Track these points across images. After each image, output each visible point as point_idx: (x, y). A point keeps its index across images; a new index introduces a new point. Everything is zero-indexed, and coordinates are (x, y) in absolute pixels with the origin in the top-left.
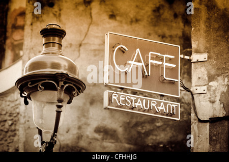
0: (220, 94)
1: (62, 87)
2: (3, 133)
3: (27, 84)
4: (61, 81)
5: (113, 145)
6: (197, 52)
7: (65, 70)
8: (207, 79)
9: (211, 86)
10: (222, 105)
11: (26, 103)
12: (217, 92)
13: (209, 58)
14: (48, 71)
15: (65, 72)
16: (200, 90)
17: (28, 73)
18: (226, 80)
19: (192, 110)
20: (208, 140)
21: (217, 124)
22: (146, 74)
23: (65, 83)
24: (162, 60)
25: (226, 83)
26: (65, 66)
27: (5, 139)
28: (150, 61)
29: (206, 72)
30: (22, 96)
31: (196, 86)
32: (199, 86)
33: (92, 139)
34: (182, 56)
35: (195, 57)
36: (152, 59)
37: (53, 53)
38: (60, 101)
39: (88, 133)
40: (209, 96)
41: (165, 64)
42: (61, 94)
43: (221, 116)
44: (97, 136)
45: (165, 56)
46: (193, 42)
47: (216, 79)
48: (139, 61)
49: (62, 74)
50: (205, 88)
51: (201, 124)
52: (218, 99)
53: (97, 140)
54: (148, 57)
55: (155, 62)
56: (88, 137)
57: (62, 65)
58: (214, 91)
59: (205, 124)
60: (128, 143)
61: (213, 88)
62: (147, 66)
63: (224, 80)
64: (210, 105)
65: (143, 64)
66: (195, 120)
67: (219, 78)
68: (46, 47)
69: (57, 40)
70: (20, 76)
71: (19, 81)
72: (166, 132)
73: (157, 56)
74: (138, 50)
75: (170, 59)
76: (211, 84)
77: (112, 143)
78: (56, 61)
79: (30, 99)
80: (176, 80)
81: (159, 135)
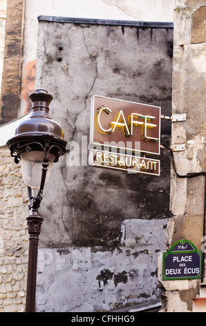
0: (197, 151)
1: (48, 148)
2: (18, 178)
3: (16, 145)
4: (47, 142)
5: (117, 191)
6: (177, 112)
7: (51, 132)
8: (185, 137)
9: (189, 144)
10: (199, 162)
11: (17, 162)
12: (194, 150)
13: (187, 118)
14: (35, 133)
15: (50, 134)
16: (179, 148)
17: (17, 135)
18: (203, 138)
19: (172, 167)
20: (186, 194)
21: (194, 179)
22: (129, 134)
23: (50, 144)
24: (144, 120)
25: (202, 142)
26: (51, 128)
27: (19, 184)
28: (133, 122)
29: (185, 131)
30: (12, 156)
31: (175, 144)
32: (179, 144)
33: (97, 185)
34: (163, 117)
35: (175, 117)
36: (134, 119)
37: (40, 117)
38: (46, 160)
39: (93, 180)
40: (187, 153)
41: (146, 124)
42: (46, 154)
43: (198, 172)
44: (101, 182)
45: (146, 117)
46: (173, 103)
47: (193, 138)
48: (122, 122)
49: (48, 135)
50: (184, 146)
51: (179, 180)
52: (195, 156)
53: (101, 186)
54: (130, 118)
55: (137, 122)
56: (93, 183)
57: (49, 128)
58: (192, 149)
59: (183, 179)
60: (130, 189)
61: (191, 146)
62: (129, 126)
63: (201, 139)
64: (188, 161)
65: (126, 124)
66: (174, 175)
67: (196, 137)
68: (34, 111)
69: (44, 104)
70: (10, 138)
71: (10, 142)
72: (165, 179)
73: (139, 117)
74: (121, 111)
75: (152, 119)
76: (188, 142)
77: (116, 189)
78: (43, 124)
79: (20, 158)
80: (156, 139)
81: (160, 181)
